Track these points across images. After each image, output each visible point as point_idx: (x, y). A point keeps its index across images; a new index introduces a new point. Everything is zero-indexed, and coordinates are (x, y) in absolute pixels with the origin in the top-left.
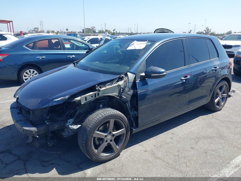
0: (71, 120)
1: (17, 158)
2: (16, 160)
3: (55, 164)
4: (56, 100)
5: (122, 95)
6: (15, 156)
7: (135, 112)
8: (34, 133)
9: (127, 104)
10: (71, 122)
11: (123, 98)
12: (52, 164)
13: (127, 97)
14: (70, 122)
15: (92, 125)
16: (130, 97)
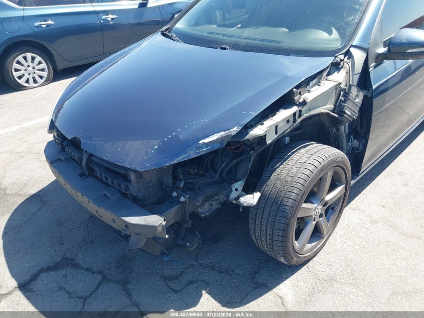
0: (239, 185)
1: (100, 277)
2: (100, 283)
3: (197, 282)
4: (207, 140)
5: (346, 107)
6: (93, 272)
7: (356, 143)
8: (160, 229)
9: (343, 127)
10: (240, 189)
11: (345, 115)
12: (190, 283)
13: (353, 113)
14: (236, 190)
15: (296, 192)
16: (357, 110)
